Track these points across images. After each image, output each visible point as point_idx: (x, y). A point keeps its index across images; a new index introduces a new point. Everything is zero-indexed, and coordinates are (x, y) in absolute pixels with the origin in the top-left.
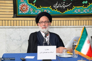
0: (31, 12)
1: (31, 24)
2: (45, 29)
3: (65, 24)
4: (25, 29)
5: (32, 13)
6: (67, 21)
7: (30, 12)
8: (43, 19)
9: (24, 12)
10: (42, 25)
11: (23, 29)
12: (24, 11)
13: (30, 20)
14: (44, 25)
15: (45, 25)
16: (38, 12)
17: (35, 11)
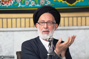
0: (18, 4)
1: (18, 25)
2: (46, 35)
3: (75, 23)
4: (9, 32)
5: (20, 5)
6: (79, 19)
7: (16, 4)
8: (45, 17)
9: (5, 5)
10: (43, 27)
11: (5, 32)
12: (6, 2)
13: (16, 18)
14: (45, 27)
15: (47, 28)
16: (30, 3)
17: (24, 2)
